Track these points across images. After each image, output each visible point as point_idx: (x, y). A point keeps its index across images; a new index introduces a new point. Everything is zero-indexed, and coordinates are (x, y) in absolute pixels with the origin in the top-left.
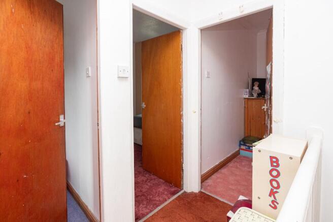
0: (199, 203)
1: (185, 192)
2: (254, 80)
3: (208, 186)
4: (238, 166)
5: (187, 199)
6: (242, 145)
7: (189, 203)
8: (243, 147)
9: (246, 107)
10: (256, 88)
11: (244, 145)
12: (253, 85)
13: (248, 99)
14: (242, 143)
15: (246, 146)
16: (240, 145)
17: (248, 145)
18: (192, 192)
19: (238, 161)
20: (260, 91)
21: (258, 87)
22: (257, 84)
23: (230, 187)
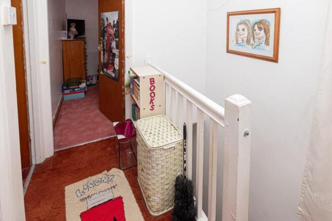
0: (64, 161)
1: (36, 165)
2: (70, 22)
3: (58, 142)
4: (71, 111)
5: (47, 169)
6: (65, 89)
7: (53, 170)
8: (66, 92)
9: (64, 49)
10: (73, 29)
11: (68, 89)
12: (69, 27)
13: (66, 41)
14: (65, 88)
15: (71, 89)
16: (63, 90)
17: (71, 87)
18: (47, 159)
19: (67, 106)
20: (77, 33)
21: (75, 28)
22: (73, 25)
23: (80, 130)
